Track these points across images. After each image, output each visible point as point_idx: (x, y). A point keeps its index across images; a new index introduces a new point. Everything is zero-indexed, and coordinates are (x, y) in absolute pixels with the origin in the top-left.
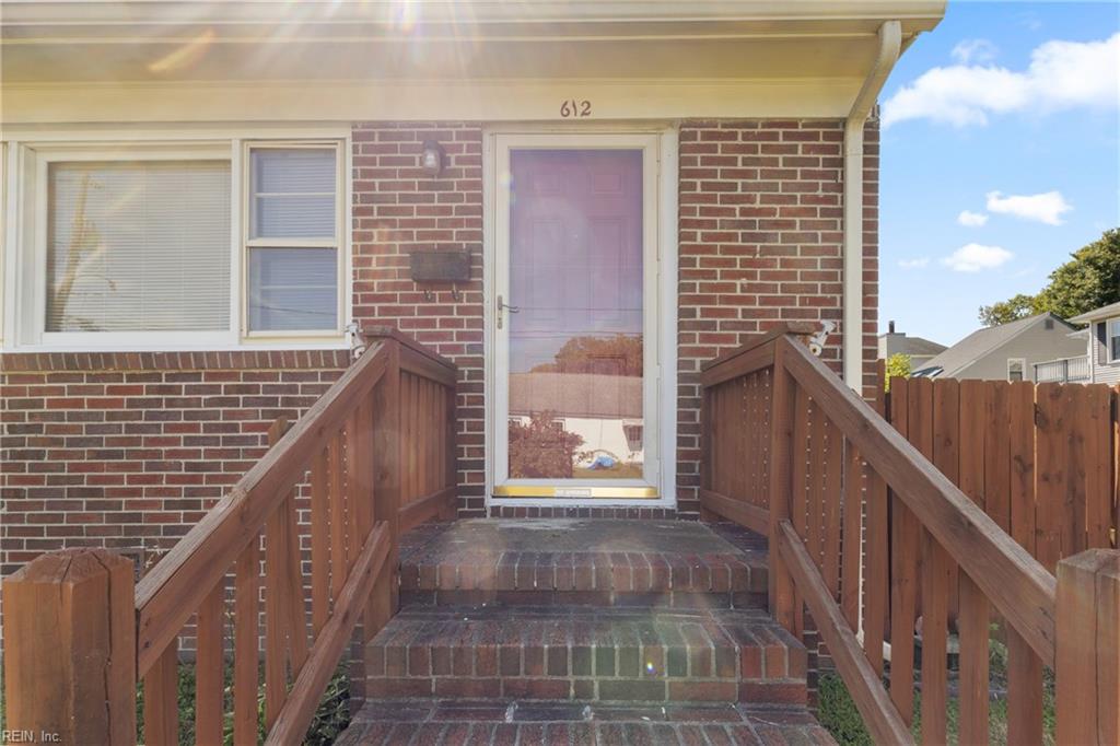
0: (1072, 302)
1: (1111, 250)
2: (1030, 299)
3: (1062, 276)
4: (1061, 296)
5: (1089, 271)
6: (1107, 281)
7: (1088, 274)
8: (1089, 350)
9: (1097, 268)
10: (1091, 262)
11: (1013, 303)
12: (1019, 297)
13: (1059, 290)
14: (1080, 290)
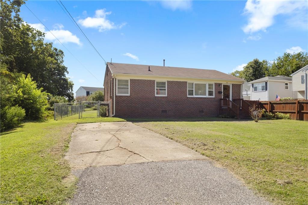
0: (247, 75)
1: (255, 64)
2: (239, 72)
3: (246, 68)
4: (246, 73)
5: (251, 68)
6: (254, 71)
7: (251, 69)
8: (251, 88)
9: (252, 68)
10: (251, 66)
11: (235, 72)
12: (237, 71)
13: (245, 72)
14: (249, 73)
